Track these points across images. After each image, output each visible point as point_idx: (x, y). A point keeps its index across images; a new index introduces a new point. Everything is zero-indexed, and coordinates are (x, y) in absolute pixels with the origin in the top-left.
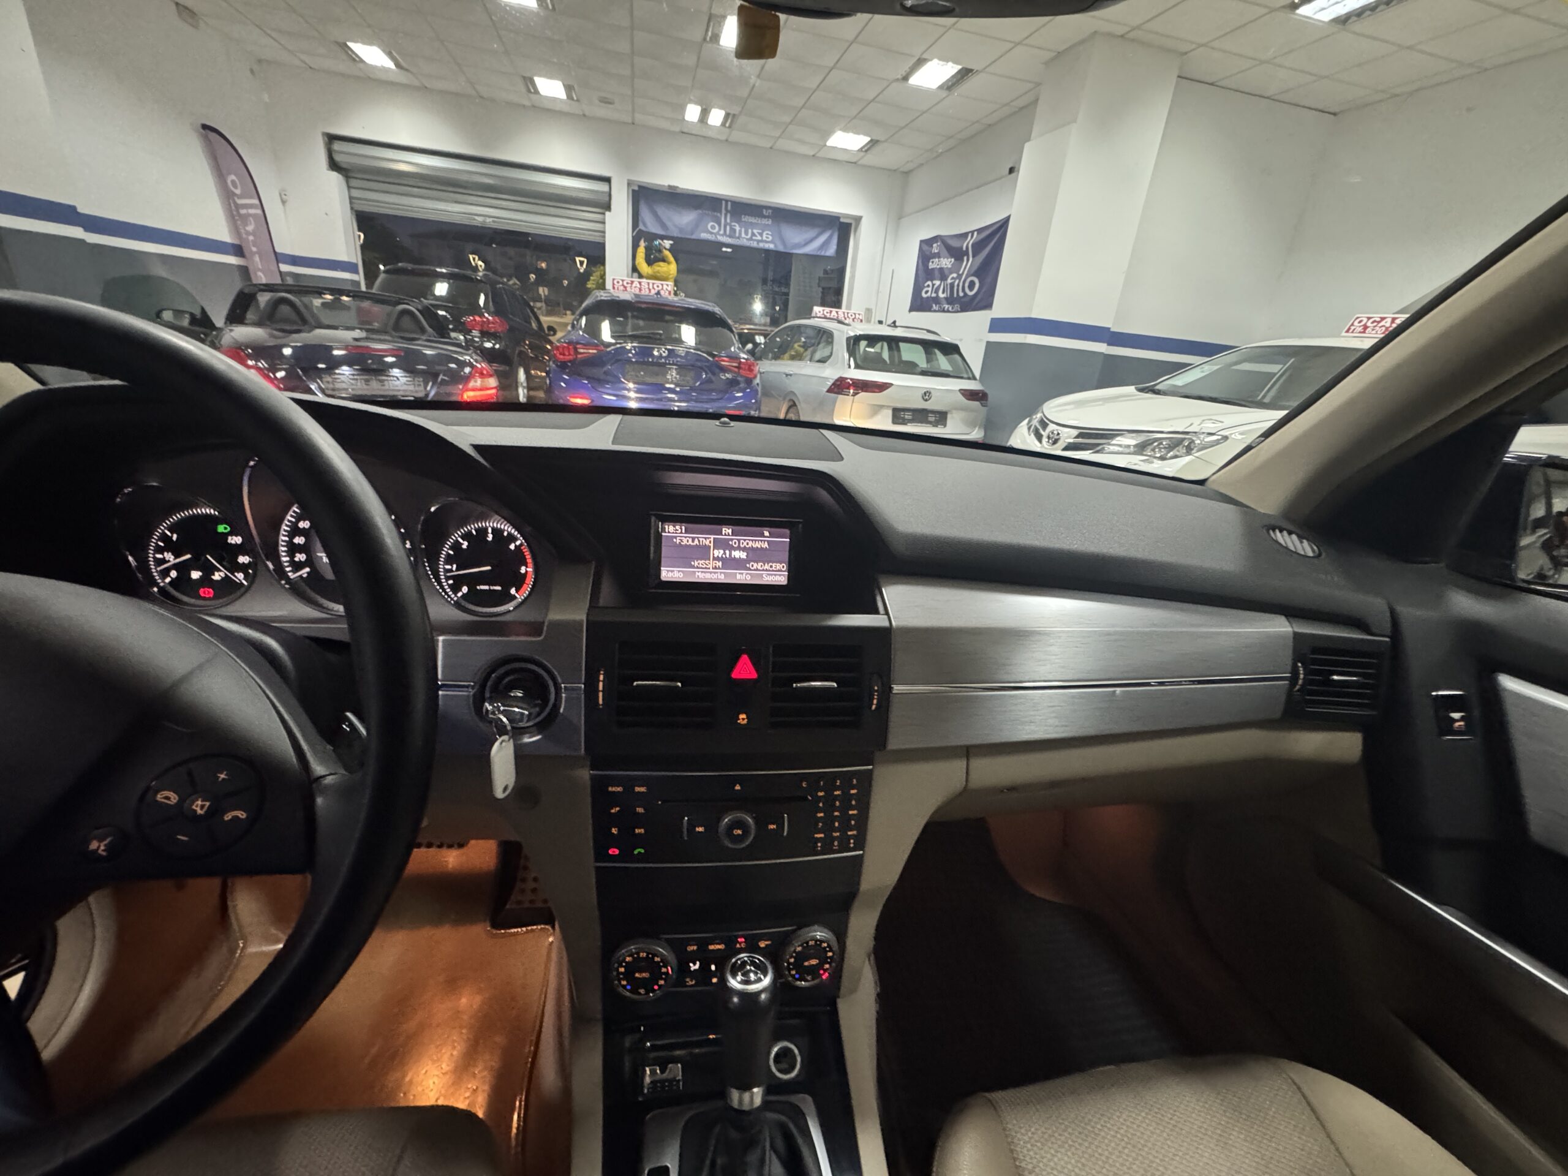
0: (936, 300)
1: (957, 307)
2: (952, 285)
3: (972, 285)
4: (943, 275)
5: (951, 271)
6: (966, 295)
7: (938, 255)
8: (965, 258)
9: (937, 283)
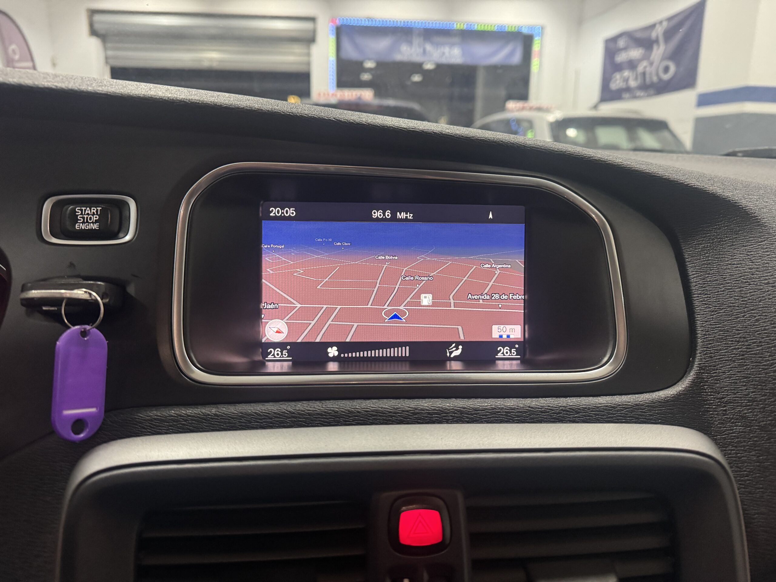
0: (628, 89)
1: (652, 92)
2: (644, 74)
3: (666, 69)
4: (632, 65)
5: (640, 61)
6: (660, 80)
7: (625, 49)
8: (655, 47)
9: (626, 73)
